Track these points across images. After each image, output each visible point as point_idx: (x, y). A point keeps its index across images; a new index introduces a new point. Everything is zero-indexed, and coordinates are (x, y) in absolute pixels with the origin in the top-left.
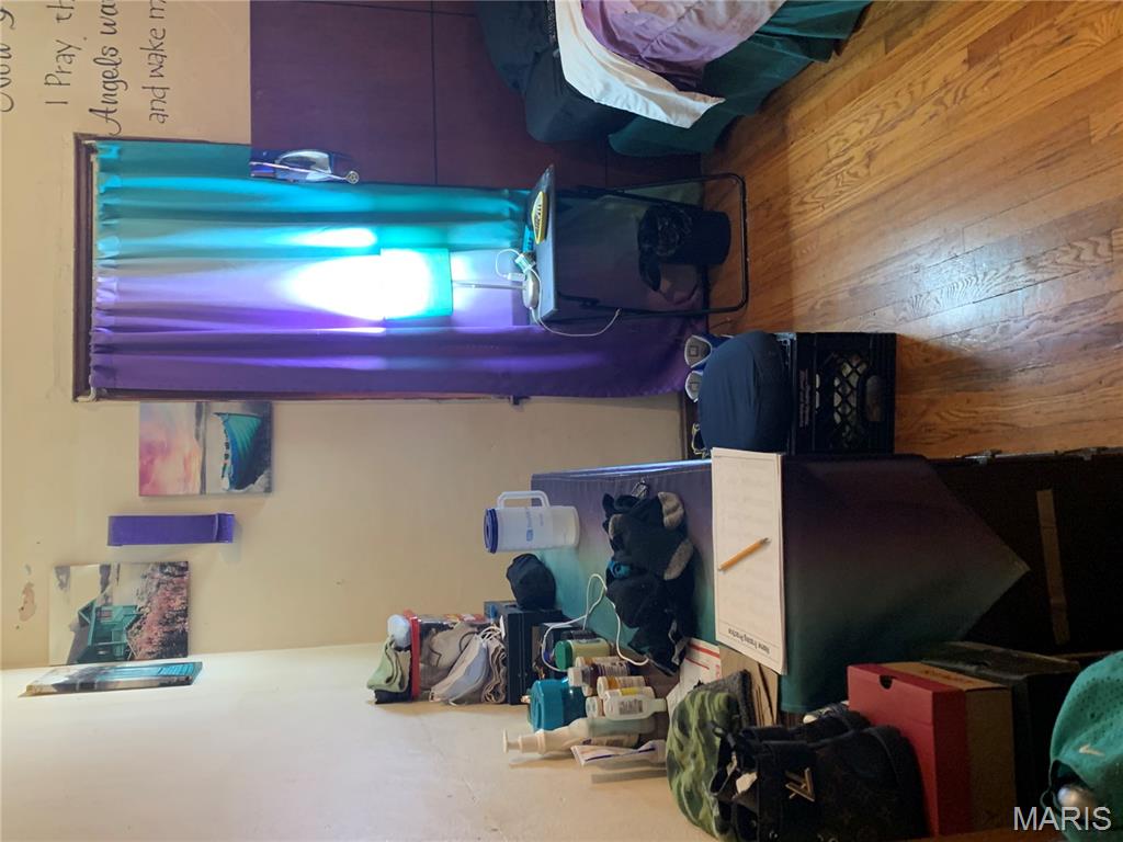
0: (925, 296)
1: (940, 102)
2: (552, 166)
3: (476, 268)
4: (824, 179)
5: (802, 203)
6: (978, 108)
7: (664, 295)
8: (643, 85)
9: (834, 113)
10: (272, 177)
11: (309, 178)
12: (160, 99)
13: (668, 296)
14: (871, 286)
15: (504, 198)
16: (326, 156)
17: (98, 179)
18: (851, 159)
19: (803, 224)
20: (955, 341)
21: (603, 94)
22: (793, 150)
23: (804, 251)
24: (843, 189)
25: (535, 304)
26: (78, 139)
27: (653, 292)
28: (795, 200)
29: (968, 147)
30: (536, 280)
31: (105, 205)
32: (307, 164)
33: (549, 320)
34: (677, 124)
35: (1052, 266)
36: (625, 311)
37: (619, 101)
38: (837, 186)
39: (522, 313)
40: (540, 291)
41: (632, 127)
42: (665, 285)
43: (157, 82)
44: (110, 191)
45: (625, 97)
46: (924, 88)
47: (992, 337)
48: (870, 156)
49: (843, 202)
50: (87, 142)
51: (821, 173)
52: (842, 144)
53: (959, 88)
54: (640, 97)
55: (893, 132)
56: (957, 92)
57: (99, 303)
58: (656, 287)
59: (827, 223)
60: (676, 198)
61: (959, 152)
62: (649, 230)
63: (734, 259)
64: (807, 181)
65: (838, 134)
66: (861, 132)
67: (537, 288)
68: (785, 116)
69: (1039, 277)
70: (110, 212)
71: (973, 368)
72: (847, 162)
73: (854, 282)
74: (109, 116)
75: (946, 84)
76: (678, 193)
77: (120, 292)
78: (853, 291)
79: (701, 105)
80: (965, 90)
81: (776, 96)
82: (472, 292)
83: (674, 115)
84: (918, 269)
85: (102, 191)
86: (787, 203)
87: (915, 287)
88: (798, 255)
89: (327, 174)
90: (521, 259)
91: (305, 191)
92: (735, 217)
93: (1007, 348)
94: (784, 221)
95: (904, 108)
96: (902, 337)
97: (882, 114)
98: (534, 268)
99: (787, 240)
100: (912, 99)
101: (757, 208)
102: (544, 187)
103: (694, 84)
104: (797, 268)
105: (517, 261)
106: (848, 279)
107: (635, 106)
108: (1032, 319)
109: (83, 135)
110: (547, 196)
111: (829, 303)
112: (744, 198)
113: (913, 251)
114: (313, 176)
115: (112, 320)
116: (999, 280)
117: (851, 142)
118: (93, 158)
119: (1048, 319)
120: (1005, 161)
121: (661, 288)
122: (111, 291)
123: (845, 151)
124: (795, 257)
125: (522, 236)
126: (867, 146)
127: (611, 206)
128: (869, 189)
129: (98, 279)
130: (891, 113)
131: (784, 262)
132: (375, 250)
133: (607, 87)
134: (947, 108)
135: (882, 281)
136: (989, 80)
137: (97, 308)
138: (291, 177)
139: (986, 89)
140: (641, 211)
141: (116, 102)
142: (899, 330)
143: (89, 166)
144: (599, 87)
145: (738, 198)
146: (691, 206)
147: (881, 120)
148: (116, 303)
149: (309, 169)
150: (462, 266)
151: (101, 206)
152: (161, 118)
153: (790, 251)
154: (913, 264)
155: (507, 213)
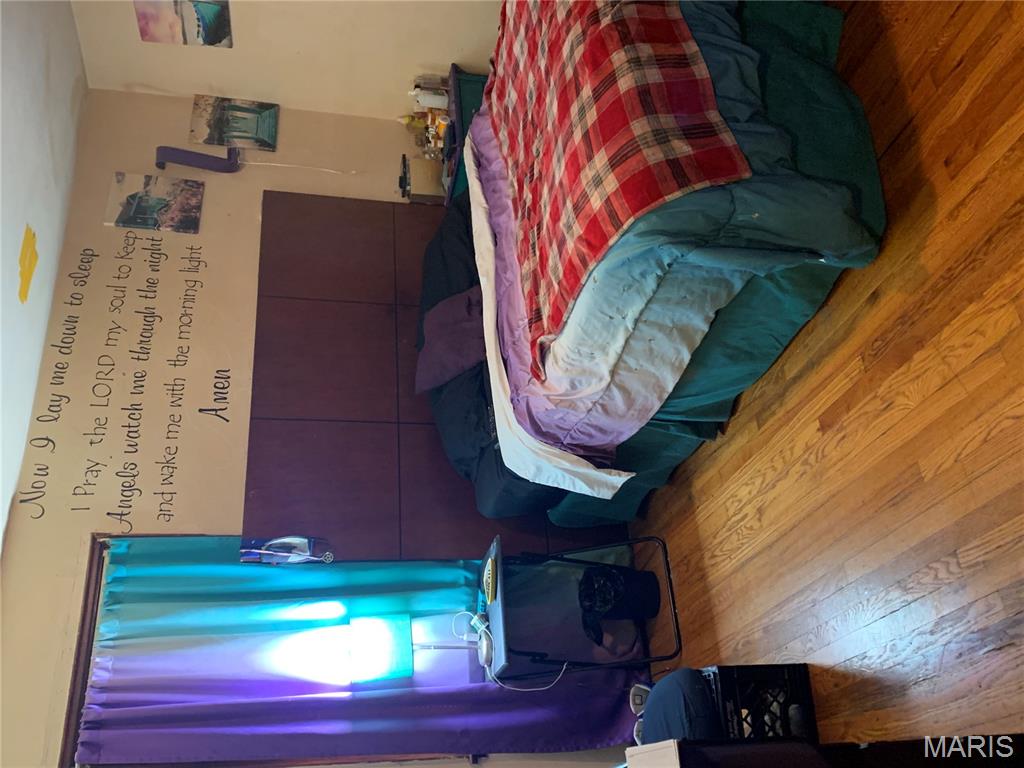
0: (824, 625)
1: (806, 462)
2: (498, 536)
3: (436, 631)
4: (728, 534)
5: (714, 556)
6: (835, 464)
7: (607, 649)
8: (567, 465)
9: (726, 480)
10: (258, 562)
11: (290, 560)
12: (168, 502)
13: (612, 651)
14: (779, 623)
15: (459, 567)
16: (306, 541)
17: (107, 570)
18: (746, 515)
19: (717, 575)
20: (856, 664)
21: (535, 476)
22: (700, 513)
23: (721, 599)
24: (744, 541)
25: (489, 662)
26: (94, 538)
27: (596, 646)
28: (707, 555)
29: (834, 496)
30: (489, 640)
31: (110, 592)
32: (289, 548)
33: (502, 677)
34: (600, 496)
35: (918, 586)
36: (573, 664)
37: (551, 480)
38: (739, 540)
39: (478, 671)
40: (492, 649)
41: (566, 502)
42: (608, 639)
43: (167, 489)
44: (117, 580)
45: (554, 476)
46: (792, 454)
47: (885, 657)
48: (760, 511)
49: (745, 552)
50: (101, 540)
51: (724, 530)
52: (736, 504)
53: (818, 449)
54: (567, 476)
55: (775, 490)
56: (817, 453)
57: (94, 682)
58: (600, 642)
59: (736, 571)
60: (610, 560)
61: (828, 501)
62: (587, 590)
63: (666, 611)
64: (715, 537)
65: (732, 496)
66: (750, 493)
67: (490, 647)
68: (690, 485)
69: (909, 598)
70: (115, 599)
71: (875, 687)
72: (743, 519)
73: (765, 621)
74: (123, 518)
75: (808, 448)
76: (611, 556)
77: (115, 671)
78: (766, 630)
79: (618, 479)
80: (823, 451)
81: (680, 470)
82: (432, 654)
83: (596, 489)
84: (814, 603)
85: (109, 581)
86: (702, 558)
87: (815, 619)
88: (717, 603)
89: (306, 556)
90: (476, 620)
91: (286, 572)
92: (661, 574)
93: (899, 664)
94: (701, 573)
95: (779, 471)
96: (813, 666)
97: (764, 478)
98: (488, 627)
99: (706, 590)
100: (785, 462)
101: (678, 565)
102: (493, 555)
103: (608, 463)
104: (718, 614)
105: (472, 623)
106: (760, 619)
107: (564, 483)
108: (913, 635)
109: (98, 534)
110: (495, 562)
111: (748, 642)
112: (666, 557)
113: (807, 587)
114: (294, 558)
115: (104, 697)
116: (880, 605)
117: (744, 501)
118: (105, 553)
119: (925, 633)
120: (864, 504)
121: (604, 642)
122: (106, 669)
123: (741, 509)
124: (715, 605)
125: (476, 600)
126: (756, 503)
127: (553, 571)
128: (764, 538)
129: (96, 659)
130: (770, 476)
131: (707, 609)
132: (345, 621)
133: (539, 469)
134: (812, 467)
135: (788, 617)
136: (839, 441)
137: (92, 687)
138: (274, 560)
139: (838, 448)
140: (580, 574)
141: (130, 506)
142: (808, 660)
143: (101, 560)
144: (533, 469)
145: (661, 557)
146: (622, 568)
147: (763, 482)
148: (109, 680)
149: (290, 552)
150: (422, 631)
151: (107, 593)
152: (167, 517)
153: (709, 599)
154: (809, 599)
155: (462, 581)
